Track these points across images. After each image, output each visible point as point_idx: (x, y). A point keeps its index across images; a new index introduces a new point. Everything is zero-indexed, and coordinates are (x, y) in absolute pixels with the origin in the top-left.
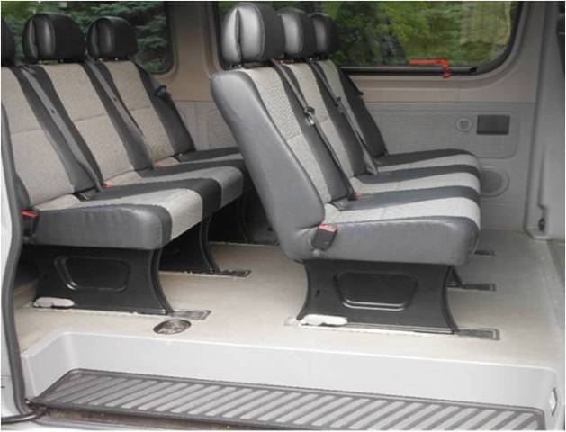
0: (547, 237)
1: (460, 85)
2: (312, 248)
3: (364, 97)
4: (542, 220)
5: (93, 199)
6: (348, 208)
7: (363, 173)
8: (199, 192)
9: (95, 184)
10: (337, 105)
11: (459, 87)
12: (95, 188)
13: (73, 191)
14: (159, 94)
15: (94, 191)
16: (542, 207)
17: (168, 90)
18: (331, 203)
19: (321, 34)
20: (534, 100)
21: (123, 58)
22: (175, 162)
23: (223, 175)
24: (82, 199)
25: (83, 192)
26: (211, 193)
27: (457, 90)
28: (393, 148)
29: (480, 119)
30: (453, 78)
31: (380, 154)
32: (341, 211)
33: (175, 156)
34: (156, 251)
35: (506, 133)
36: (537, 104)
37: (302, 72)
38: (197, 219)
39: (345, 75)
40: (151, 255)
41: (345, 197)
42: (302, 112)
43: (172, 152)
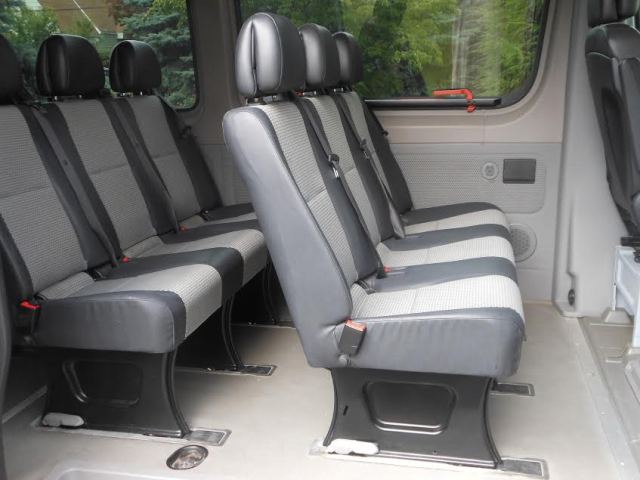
0: (578, 314)
1: (485, 121)
2: (339, 352)
3: (389, 138)
4: (572, 292)
5: (109, 277)
6: (376, 289)
7: (390, 237)
8: (218, 267)
9: (111, 257)
10: (362, 150)
11: (484, 124)
12: (110, 262)
13: (86, 268)
14: (185, 136)
15: (109, 267)
16: (572, 276)
17: (194, 132)
18: (358, 282)
19: (344, 57)
20: (560, 140)
21: (148, 92)
22: (199, 221)
23: (242, 242)
24: (96, 277)
25: (98, 267)
26: (231, 267)
27: (482, 127)
28: (420, 202)
29: (507, 163)
30: (478, 113)
31: (407, 210)
32: (369, 293)
33: (201, 214)
34: (170, 354)
35: (531, 180)
36: (564, 144)
37: (322, 106)
38: (216, 304)
39: (370, 109)
40: (165, 357)
41: (374, 273)
42: (327, 161)
43: (198, 208)
